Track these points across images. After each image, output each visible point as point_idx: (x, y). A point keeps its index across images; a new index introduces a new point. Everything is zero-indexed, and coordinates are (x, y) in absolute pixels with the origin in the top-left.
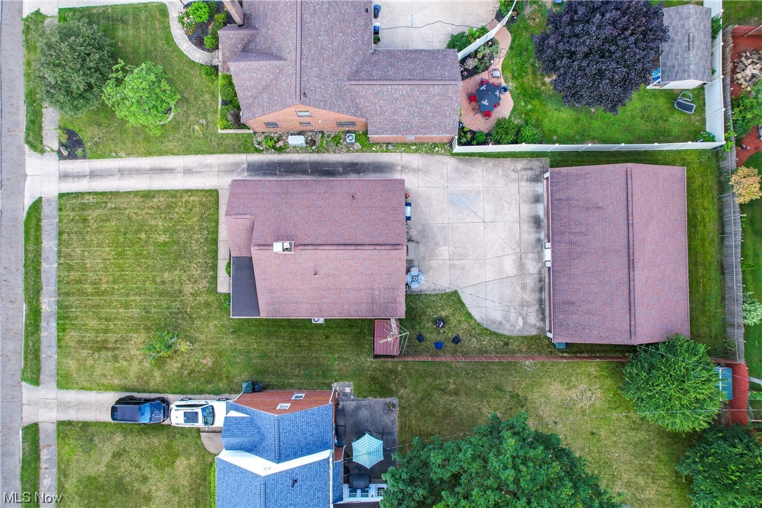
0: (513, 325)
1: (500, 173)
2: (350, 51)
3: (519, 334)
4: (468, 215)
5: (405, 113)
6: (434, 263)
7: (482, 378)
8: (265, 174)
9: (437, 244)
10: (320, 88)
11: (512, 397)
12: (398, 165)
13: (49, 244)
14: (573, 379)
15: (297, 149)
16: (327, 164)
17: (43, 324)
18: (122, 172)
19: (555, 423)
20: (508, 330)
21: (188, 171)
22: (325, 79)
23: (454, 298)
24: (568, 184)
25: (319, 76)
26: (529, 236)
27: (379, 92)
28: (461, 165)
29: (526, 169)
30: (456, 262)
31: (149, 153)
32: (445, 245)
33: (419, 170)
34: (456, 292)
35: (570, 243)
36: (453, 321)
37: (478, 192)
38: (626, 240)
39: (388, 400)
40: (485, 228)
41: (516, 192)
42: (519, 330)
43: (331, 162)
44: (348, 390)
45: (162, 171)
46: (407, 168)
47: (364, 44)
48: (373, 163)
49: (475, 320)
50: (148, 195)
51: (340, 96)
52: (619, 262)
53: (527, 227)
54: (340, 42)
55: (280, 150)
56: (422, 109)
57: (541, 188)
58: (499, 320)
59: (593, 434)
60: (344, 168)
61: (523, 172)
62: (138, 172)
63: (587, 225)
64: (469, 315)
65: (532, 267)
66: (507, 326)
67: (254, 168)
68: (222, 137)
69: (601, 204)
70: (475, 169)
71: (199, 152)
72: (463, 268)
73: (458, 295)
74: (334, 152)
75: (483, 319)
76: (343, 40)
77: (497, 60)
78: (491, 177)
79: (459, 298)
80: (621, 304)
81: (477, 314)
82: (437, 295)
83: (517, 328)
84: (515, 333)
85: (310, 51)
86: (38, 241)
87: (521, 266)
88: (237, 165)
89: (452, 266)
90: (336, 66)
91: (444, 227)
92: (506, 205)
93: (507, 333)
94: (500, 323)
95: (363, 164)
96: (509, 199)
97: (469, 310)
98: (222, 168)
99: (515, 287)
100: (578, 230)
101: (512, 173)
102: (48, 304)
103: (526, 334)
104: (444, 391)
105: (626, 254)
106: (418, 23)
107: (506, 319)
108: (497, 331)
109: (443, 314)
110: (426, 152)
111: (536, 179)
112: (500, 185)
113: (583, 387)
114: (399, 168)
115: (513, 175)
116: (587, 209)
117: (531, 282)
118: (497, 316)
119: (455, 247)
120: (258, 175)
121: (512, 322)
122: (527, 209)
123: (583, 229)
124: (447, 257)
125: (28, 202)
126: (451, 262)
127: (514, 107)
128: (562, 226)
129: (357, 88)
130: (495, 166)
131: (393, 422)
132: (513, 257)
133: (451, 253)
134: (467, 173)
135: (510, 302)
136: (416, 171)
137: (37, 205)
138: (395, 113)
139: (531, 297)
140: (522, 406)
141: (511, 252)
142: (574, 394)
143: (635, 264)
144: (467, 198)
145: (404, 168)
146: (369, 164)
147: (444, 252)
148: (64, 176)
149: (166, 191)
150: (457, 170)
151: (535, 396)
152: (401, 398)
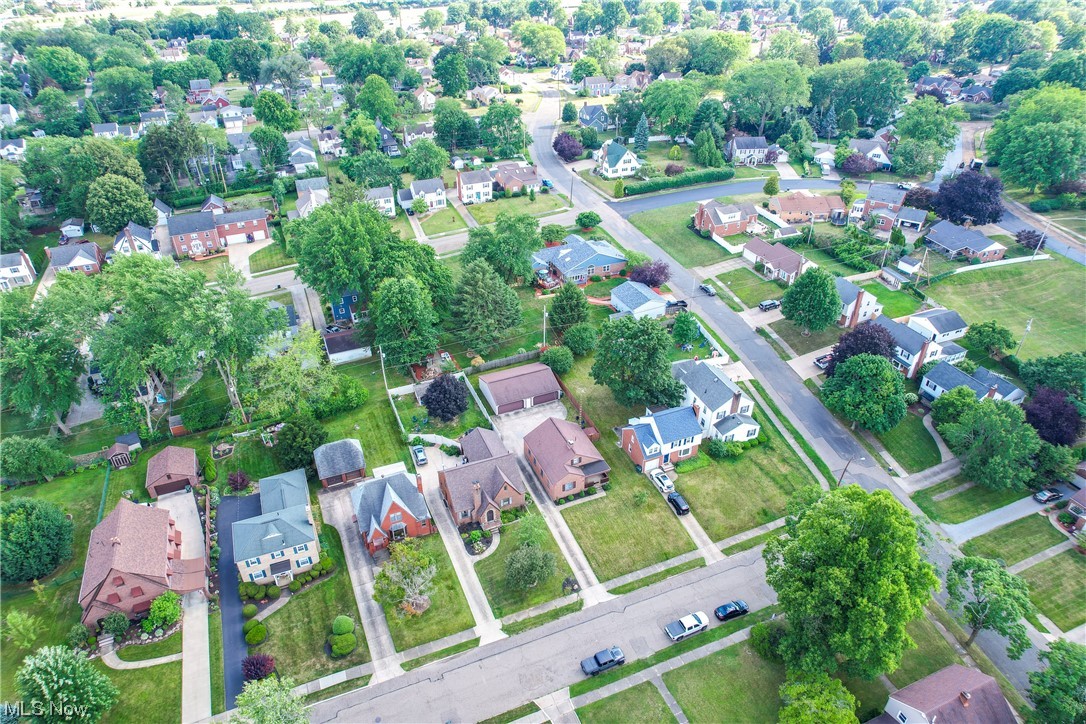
3: (564, 406)
8: (543, 497)
13: (629, 578)
16: (526, 478)
17: (672, 566)
18: (572, 555)
20: (564, 409)
21: (557, 526)
24: (501, 399)
26: (523, 414)
31: (556, 544)
35: (523, 394)
45: (562, 537)
50: (578, 538)
53: (520, 415)
56: (490, 439)
57: (502, 415)
58: (563, 412)
60: (526, 473)
61: (499, 421)
62: (568, 548)
63: (513, 391)
65: (535, 410)
67: (542, 501)
68: (533, 515)
71: (544, 523)
80: (538, 374)
87: (537, 413)
88: (544, 508)
93: (566, 409)
96: (512, 423)
98: (548, 513)
100: (517, 392)
102: (660, 568)
103: (562, 404)
107: (561, 410)
108: (567, 411)
111: (500, 418)
113: (574, 384)
117: (542, 409)
120: (544, 499)
122: (513, 417)
125: (613, 597)
135: (553, 411)
137: (613, 592)
139: (548, 407)
141: (533, 416)
142: (577, 387)
144: (518, 434)
145: (516, 453)
148: (589, 584)
149: (572, 531)
151: (586, 394)
152: (611, 428)
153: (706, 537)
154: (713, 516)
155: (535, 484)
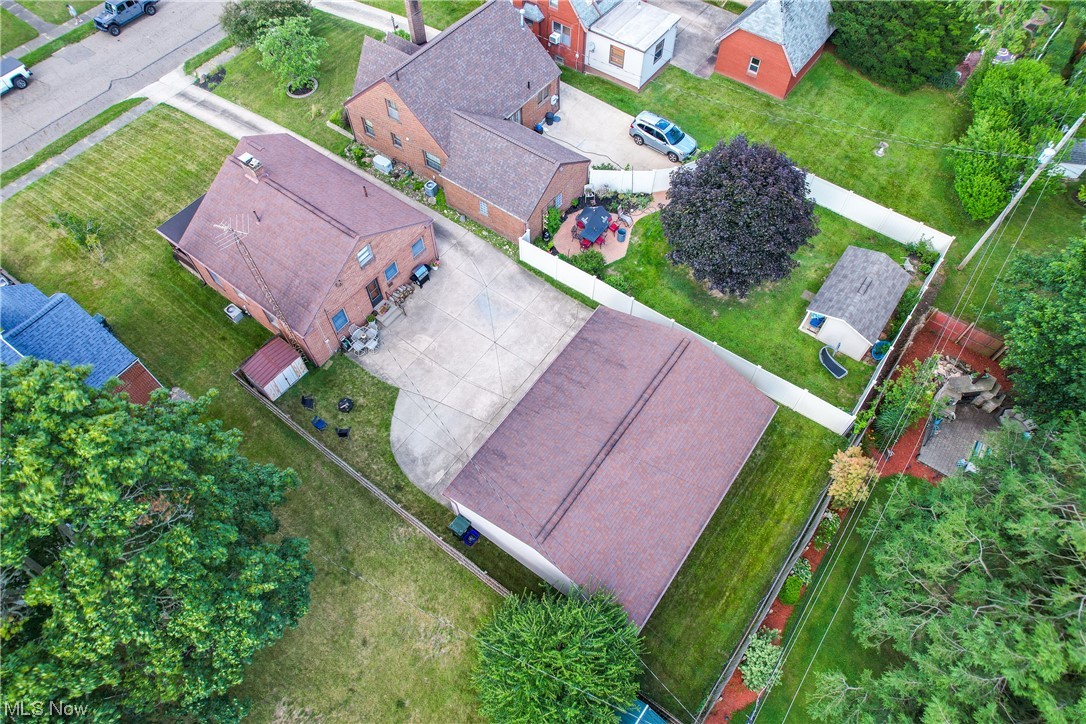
0: (427, 474)
1: (556, 308)
2: (482, 96)
3: (425, 490)
4: (484, 325)
5: (488, 168)
6: (402, 344)
7: (331, 505)
9: (424, 330)
10: (420, 89)
11: (344, 559)
12: (455, 238)
13: (109, 129)
14: (441, 598)
15: (376, 173)
18: (224, 113)
19: (365, 643)
20: (416, 475)
22: (432, 88)
23: (387, 396)
24: (607, 328)
25: (427, 81)
28: (519, 277)
30: (427, 360)
31: (258, 112)
32: (432, 337)
33: (472, 255)
34: (397, 389)
36: (362, 415)
37: (515, 311)
38: (625, 414)
40: (491, 349)
41: (558, 337)
42: (429, 486)
45: (253, 127)
46: (462, 246)
47: (503, 106)
49: (389, 435)
51: (435, 113)
54: (476, 80)
55: (362, 165)
56: (506, 172)
58: (416, 455)
59: (400, 704)
62: (235, 118)
63: (593, 378)
64: (387, 425)
66: (420, 469)
68: (326, 130)
69: (626, 363)
70: (530, 288)
72: (428, 371)
73: (397, 394)
74: (407, 194)
75: (399, 441)
76: (481, 83)
77: (638, 212)
78: (542, 305)
79: (395, 398)
81: (397, 431)
82: (373, 378)
83: (429, 481)
84: (422, 485)
85: (437, 58)
86: (105, 122)
87: (497, 415)
89: (419, 362)
90: (454, 91)
91: (447, 320)
92: (535, 341)
93: (411, 477)
94: (414, 461)
96: (543, 338)
97: (393, 420)
99: (469, 432)
100: (578, 379)
101: (569, 317)
102: (48, 167)
103: (434, 496)
105: (613, 430)
107: (426, 460)
108: (403, 467)
109: (361, 401)
110: (494, 245)
112: (545, 319)
113: (446, 621)
114: (454, 242)
115: (568, 319)
116: (607, 361)
118: (419, 448)
119: (440, 346)
121: (429, 470)
123: (585, 380)
124: (422, 349)
125: (135, 95)
126: (422, 357)
127: (624, 259)
128: (564, 367)
129: (459, 120)
130: (556, 298)
132: (496, 399)
133: (430, 348)
134: (519, 287)
135: (448, 444)
136: (468, 253)
137: (137, 101)
138: (478, 164)
140: (344, 583)
141: (499, 392)
142: (426, 621)
143: (615, 449)
144: (498, 309)
145: (460, 246)
147: (424, 342)
148: (183, 95)
150: (511, 278)
151: (372, 581)
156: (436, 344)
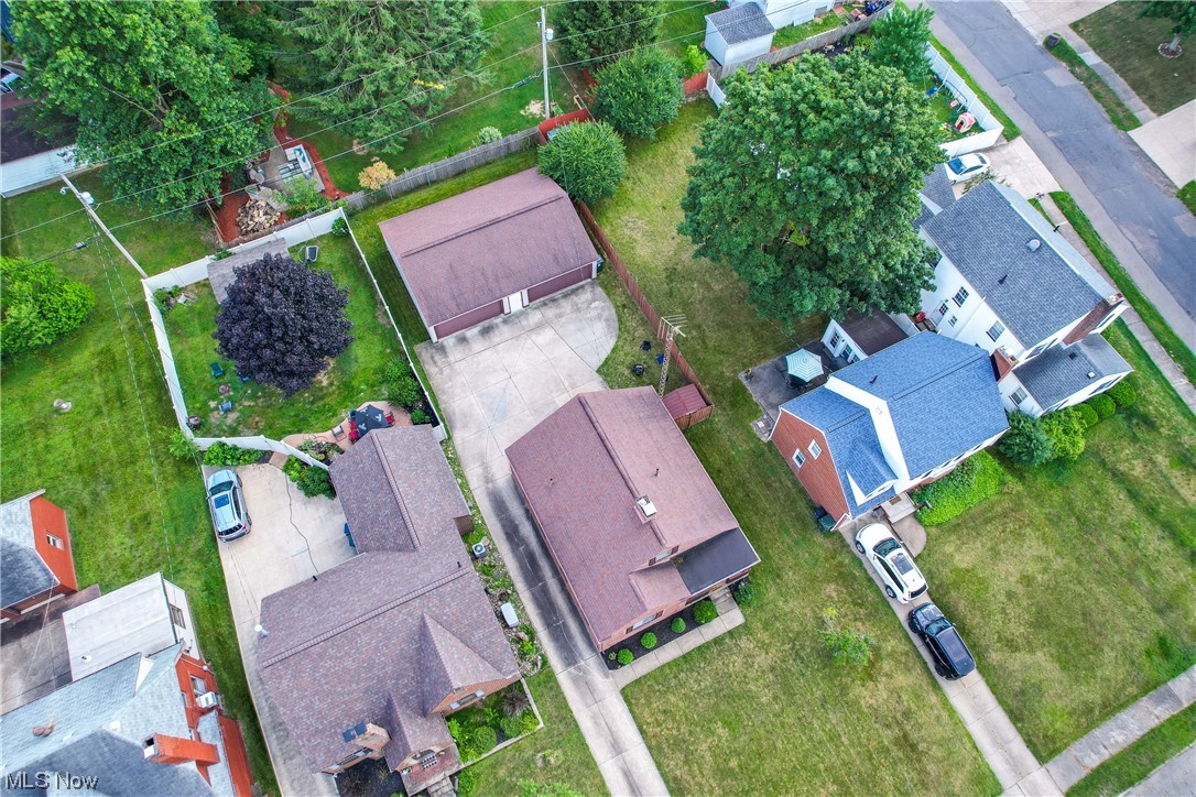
0: (602, 309)
1: (450, 384)
3: (608, 300)
4: (510, 395)
5: (428, 481)
8: (571, 637)
11: (672, 281)
12: (487, 488)
14: (624, 241)
15: (520, 611)
16: (522, 567)
20: (609, 311)
21: (617, 748)
23: (605, 370)
24: (439, 304)
26: (503, 332)
27: (416, 512)
28: (458, 424)
29: (435, 362)
30: (567, 384)
32: (554, 402)
33: (483, 464)
34: (598, 371)
35: (497, 280)
36: (629, 360)
37: (481, 396)
38: (473, 233)
39: (745, 382)
40: (516, 374)
41: (463, 362)
42: (604, 302)
43: (517, 564)
44: (761, 424)
46: (486, 477)
48: (498, 516)
49: (616, 342)
52: (496, 232)
53: (496, 337)
54: (372, 579)
56: (416, 464)
57: (449, 341)
58: (604, 323)
59: (664, 208)
60: (519, 546)
61: (439, 363)
63: (473, 272)
64: (615, 350)
65: (535, 317)
66: (606, 313)
67: (570, 658)
68: (549, 719)
69: (448, 267)
70: (457, 410)
71: (582, 744)
72: (570, 376)
73: (599, 368)
75: (611, 337)
76: (367, 578)
77: (319, 440)
78: (458, 391)
79: (603, 365)
80: (535, 216)
81: (612, 343)
83: (603, 305)
84: (609, 304)
87: (538, 327)
88: (575, 680)
90: (404, 567)
91: (535, 411)
92: (482, 366)
93: (613, 311)
94: (607, 320)
95: (503, 526)
96: (475, 365)
97: (609, 352)
98: (590, 700)
100: (481, 278)
101: (445, 373)
103: (604, 294)
104: (703, 339)
105: (486, 229)
106: (301, 545)
107: (599, 317)
108: (616, 319)
109: (627, 372)
110: (459, 465)
111: (442, 349)
112: (463, 379)
113: (626, 231)
114: (490, 485)
115: (447, 371)
116: (456, 278)
117: (550, 312)
118: (600, 327)
119: (552, 392)
120: (575, 646)
121: (600, 312)
122: (478, 345)
123: (478, 274)
126: (569, 389)
127: (369, 400)
129: (421, 537)
130: (444, 393)
131: (764, 368)
132: (534, 337)
134: (464, 415)
135: (581, 321)
136: (485, 466)
138: (432, 490)
139: (566, 305)
140: (675, 269)
141: (529, 341)
142: (638, 236)
143: (492, 219)
144: (492, 403)
145: (488, 479)
146: (501, 520)
149: (659, 766)
150: (465, 426)
151: (660, 263)
152: (735, 371)
153: (1018, 746)
154: (1035, 677)
155: (545, 591)
156: (554, 394)
